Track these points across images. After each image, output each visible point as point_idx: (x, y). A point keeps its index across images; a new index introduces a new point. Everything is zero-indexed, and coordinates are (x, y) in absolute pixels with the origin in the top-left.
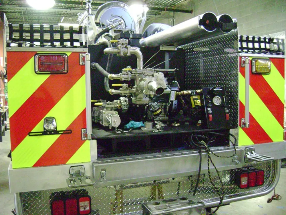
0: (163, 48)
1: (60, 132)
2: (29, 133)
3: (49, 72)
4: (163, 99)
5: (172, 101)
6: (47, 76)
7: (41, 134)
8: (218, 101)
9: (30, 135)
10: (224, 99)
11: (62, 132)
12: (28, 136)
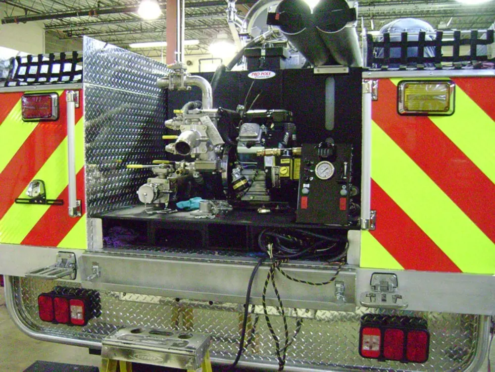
0: (320, 69)
1: (50, 202)
2: (16, 200)
3: (39, 119)
4: (256, 163)
5: (269, 168)
6: (35, 125)
7: (28, 201)
8: (327, 171)
9: (17, 203)
10: (346, 167)
11: (52, 202)
12: (15, 203)
